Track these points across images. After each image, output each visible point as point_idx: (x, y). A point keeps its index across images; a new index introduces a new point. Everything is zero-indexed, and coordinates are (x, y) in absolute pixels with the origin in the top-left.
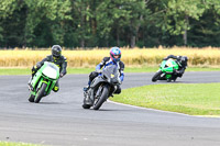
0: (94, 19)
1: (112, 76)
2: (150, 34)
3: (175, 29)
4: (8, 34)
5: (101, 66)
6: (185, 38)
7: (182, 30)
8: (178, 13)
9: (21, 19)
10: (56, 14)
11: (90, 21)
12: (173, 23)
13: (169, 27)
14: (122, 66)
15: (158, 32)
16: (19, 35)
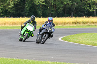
0: (55, 4)
1: (50, 29)
2: (80, 11)
3: (91, 9)
4: (17, 11)
5: (44, 25)
6: (95, 13)
7: (94, 9)
8: (92, 2)
9: (23, 4)
10: (39, 2)
11: (53, 5)
12: (90, 6)
13: (88, 8)
14: (54, 25)
15: (83, 10)
16: (22, 11)
